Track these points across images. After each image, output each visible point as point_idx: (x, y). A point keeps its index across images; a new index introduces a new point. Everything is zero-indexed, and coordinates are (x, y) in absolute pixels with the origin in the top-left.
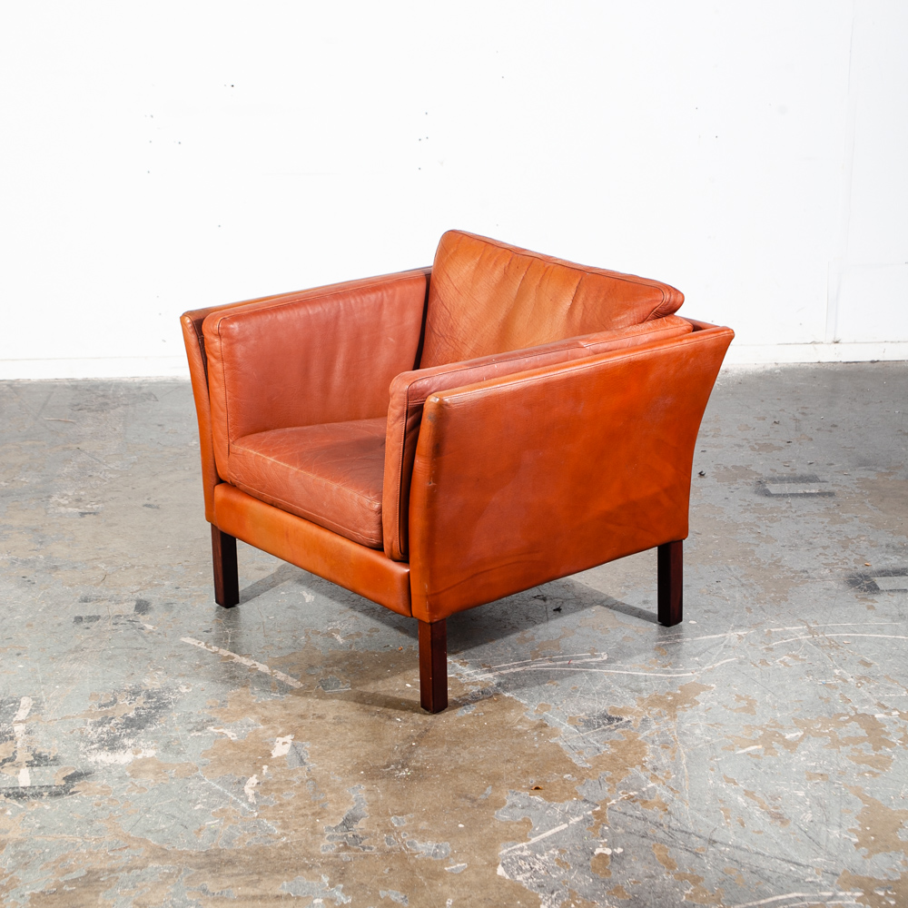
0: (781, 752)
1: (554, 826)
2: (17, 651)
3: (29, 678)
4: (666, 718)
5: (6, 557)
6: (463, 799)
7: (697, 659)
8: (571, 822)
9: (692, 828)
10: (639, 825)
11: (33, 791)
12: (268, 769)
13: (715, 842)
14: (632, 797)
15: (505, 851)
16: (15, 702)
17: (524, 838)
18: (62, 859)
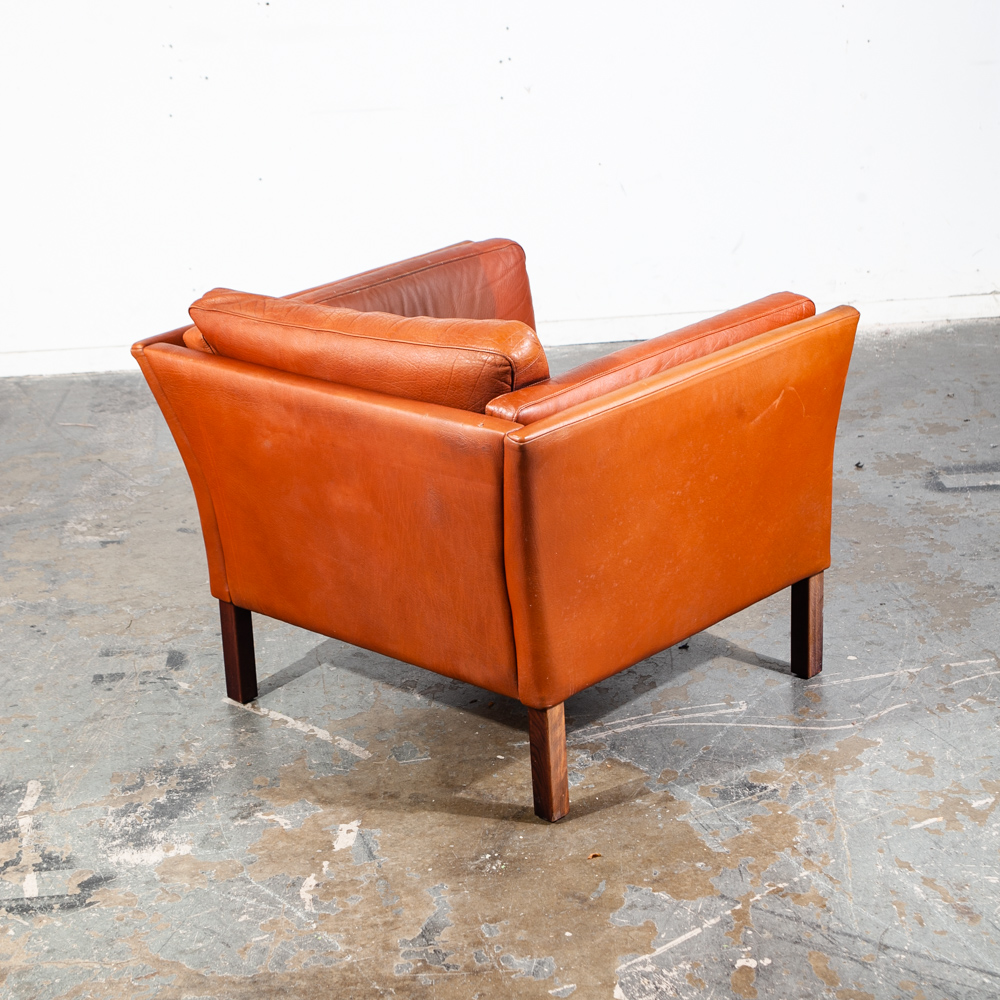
0: (968, 825)
1: (684, 932)
2: (24, 722)
3: (38, 756)
4: (821, 785)
5: (11, 601)
6: (571, 899)
7: (858, 705)
8: (705, 926)
9: (857, 930)
10: (790, 928)
11: (41, 903)
12: (329, 866)
13: (887, 947)
14: (781, 890)
15: (624, 966)
16: (20, 788)
17: (647, 949)
18: (76, 992)
